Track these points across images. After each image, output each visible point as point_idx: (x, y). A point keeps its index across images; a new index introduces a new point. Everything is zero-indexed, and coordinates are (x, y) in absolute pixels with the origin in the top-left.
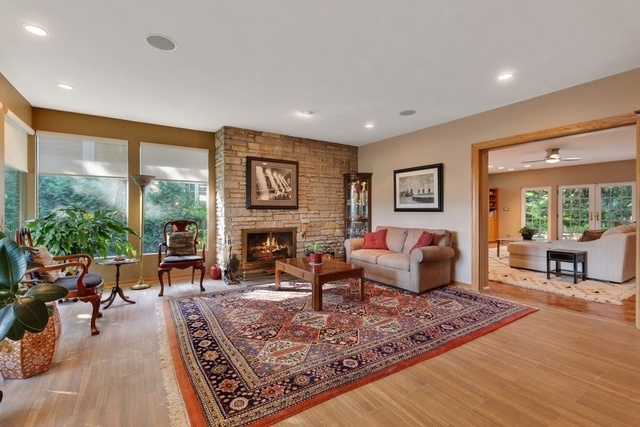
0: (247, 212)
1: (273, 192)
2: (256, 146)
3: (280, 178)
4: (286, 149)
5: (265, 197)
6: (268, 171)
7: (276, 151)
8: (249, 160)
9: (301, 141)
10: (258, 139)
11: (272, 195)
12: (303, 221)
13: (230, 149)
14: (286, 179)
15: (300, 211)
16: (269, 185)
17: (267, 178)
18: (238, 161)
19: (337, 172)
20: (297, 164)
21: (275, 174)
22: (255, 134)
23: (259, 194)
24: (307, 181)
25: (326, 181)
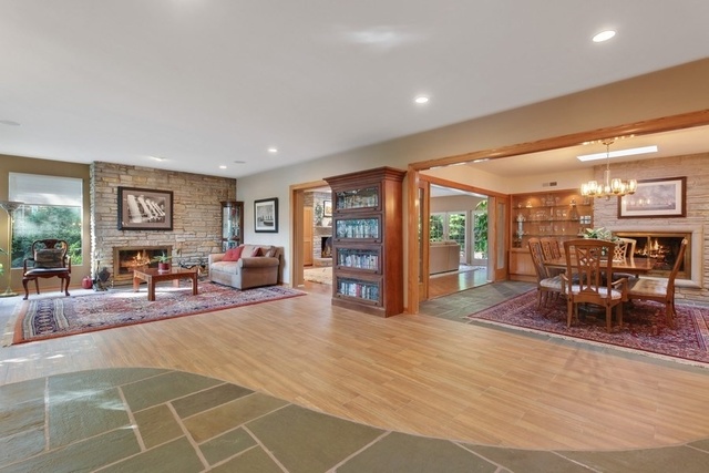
0: (120, 233)
1: (146, 216)
2: (129, 178)
3: (154, 205)
4: (160, 181)
5: (138, 220)
6: (141, 200)
7: (151, 183)
8: (121, 189)
9: (176, 174)
10: (130, 172)
11: (145, 219)
12: (178, 240)
13: (101, 180)
14: (159, 205)
15: (174, 232)
16: (142, 211)
17: (140, 205)
18: (109, 190)
19: (214, 199)
20: (171, 193)
21: (148, 201)
22: (127, 168)
23: (131, 217)
24: (183, 207)
25: (203, 207)
